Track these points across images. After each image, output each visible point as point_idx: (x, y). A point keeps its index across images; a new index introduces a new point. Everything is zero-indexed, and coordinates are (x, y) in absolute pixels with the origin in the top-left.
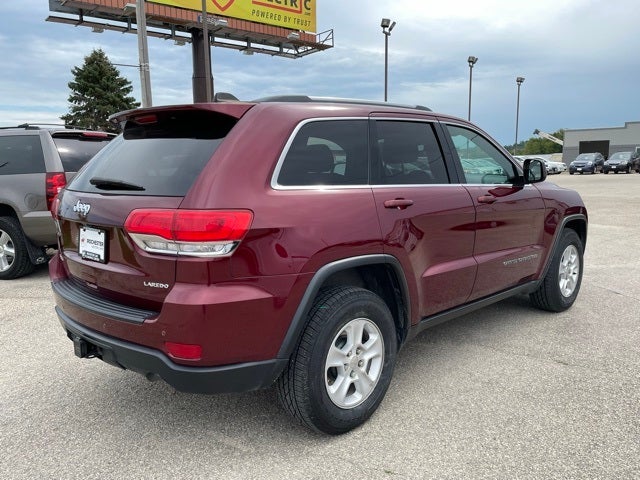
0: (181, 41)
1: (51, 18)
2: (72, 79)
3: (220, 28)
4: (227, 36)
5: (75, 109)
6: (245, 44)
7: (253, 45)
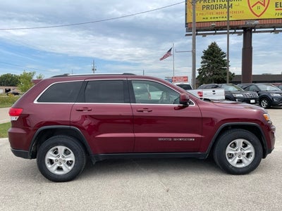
0: (240, 34)
1: (186, 35)
2: (203, 54)
3: (256, 25)
4: (261, 28)
5: (202, 66)
6: (273, 29)
7: (277, 29)
